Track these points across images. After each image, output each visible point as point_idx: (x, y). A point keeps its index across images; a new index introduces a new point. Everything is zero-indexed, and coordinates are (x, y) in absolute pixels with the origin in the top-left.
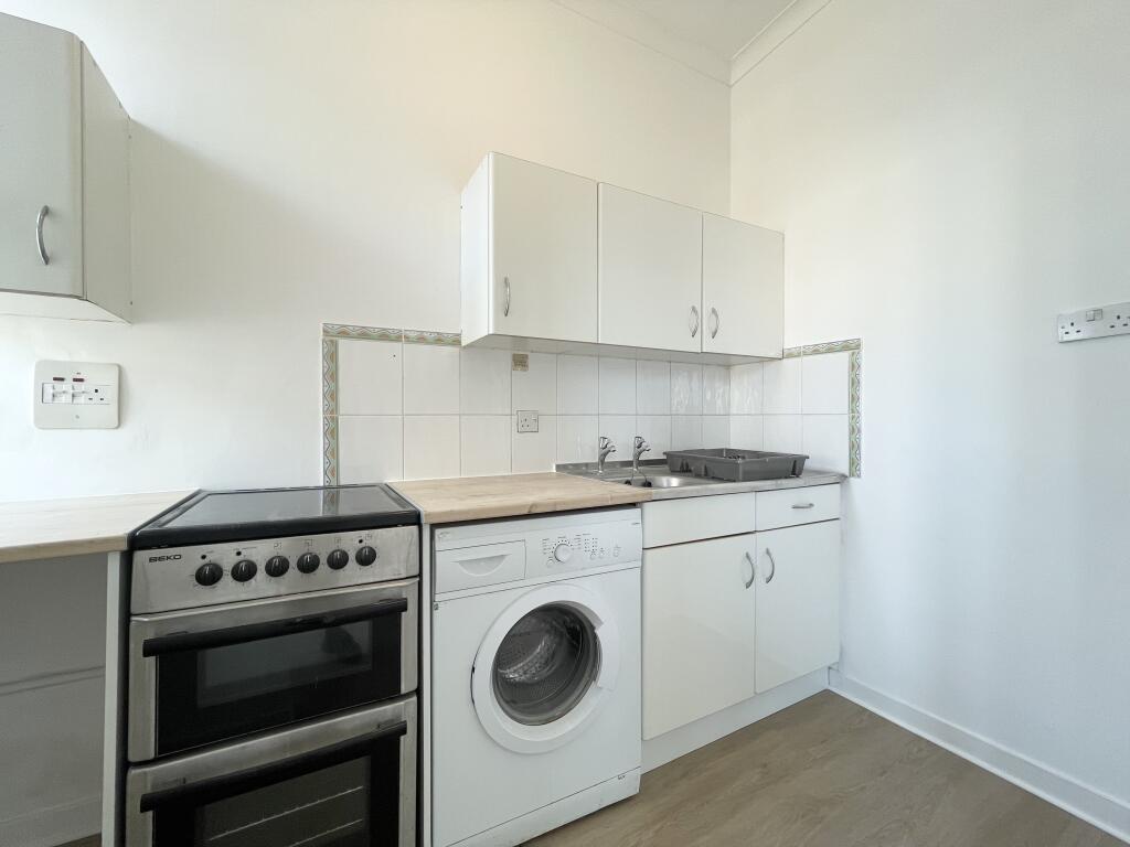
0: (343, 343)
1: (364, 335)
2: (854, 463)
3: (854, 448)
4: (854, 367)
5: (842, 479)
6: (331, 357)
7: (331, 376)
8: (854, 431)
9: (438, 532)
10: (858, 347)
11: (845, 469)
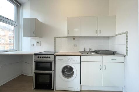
0: (56, 38)
1: (58, 37)
2: (127, 53)
3: (127, 50)
4: (127, 36)
5: (124, 56)
6: (55, 40)
7: (55, 41)
8: (127, 47)
9: (56, 56)
10: (127, 33)
11: (125, 54)
